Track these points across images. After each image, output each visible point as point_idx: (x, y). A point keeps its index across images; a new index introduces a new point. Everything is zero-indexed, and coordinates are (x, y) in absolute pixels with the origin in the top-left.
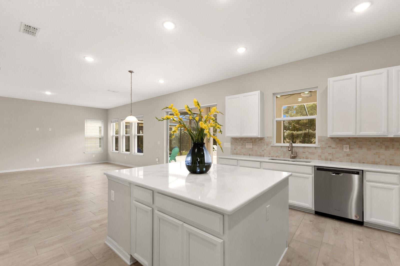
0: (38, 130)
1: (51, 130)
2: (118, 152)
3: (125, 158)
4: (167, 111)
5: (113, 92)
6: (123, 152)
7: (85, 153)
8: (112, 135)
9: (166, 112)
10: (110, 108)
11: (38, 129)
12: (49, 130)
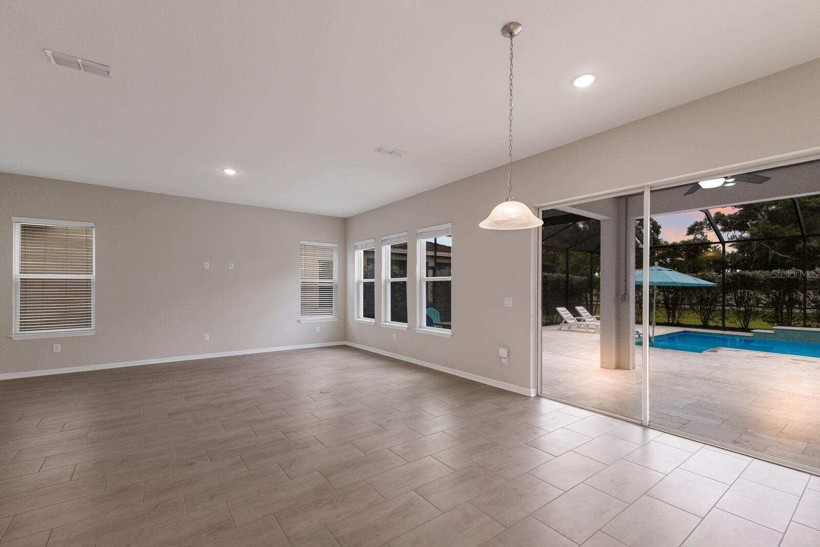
0: (208, 268)
1: (232, 268)
2: (375, 323)
3: (395, 339)
4: (538, 205)
5: (390, 153)
6: (385, 322)
7: (300, 322)
8: (356, 280)
9: (535, 207)
10: (348, 216)
11: (207, 266)
12: (230, 268)
